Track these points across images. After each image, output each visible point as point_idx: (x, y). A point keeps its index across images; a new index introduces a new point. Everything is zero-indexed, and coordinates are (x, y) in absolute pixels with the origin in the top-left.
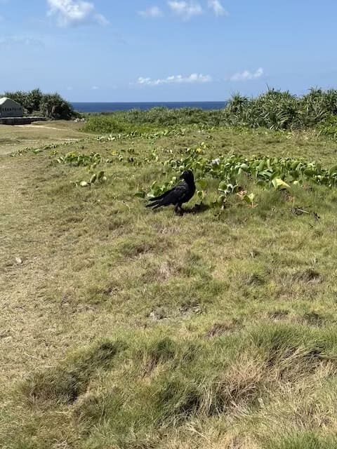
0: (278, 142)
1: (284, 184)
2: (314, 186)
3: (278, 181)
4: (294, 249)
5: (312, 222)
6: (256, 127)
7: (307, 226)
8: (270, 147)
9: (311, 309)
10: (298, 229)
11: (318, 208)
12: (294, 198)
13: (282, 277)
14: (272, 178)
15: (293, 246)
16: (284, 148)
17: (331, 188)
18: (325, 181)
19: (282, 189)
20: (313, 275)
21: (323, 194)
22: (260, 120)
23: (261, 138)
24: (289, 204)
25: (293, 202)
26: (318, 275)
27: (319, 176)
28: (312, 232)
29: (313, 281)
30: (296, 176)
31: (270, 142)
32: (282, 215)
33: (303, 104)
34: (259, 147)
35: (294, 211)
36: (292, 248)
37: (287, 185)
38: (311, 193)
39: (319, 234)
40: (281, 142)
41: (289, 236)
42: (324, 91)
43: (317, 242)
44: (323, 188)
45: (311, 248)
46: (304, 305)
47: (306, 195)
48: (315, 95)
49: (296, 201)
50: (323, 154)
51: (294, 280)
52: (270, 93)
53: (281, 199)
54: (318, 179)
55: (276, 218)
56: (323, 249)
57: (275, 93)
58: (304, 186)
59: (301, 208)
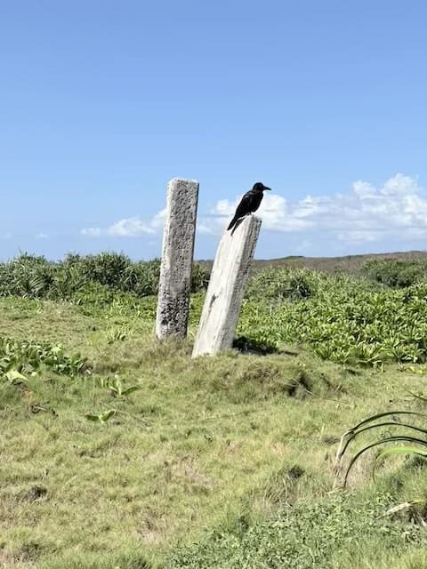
0: (27, 317)
1: (21, 376)
2: (55, 376)
3: (13, 374)
4: (24, 459)
5: (48, 422)
6: (7, 295)
7: (42, 427)
8: (17, 324)
9: (30, 539)
10: (32, 432)
11: (58, 402)
12: (31, 393)
13: (5, 500)
14: (8, 369)
15: (23, 455)
16: (32, 326)
17: (73, 379)
18: (67, 371)
19: (17, 383)
20: (40, 492)
21: (64, 386)
22: (12, 287)
23: (7, 314)
24: (25, 400)
25: (30, 398)
26: (45, 491)
27: (61, 366)
28: (47, 435)
29: (40, 499)
30: (36, 365)
31: (17, 319)
32: (16, 415)
33: (61, 269)
34: (4, 325)
35: (30, 408)
36: (23, 457)
37: (25, 378)
38: (51, 386)
39: (55, 437)
40: (31, 318)
41: (20, 443)
42: (83, 256)
43: (51, 447)
44: (64, 379)
45: (44, 455)
46: (24, 533)
47: (45, 389)
48: (73, 260)
49: (33, 396)
50: (75, 331)
51: (18, 500)
52: (22, 258)
53: (16, 395)
54: (59, 368)
55: (9, 419)
56: (57, 456)
57: (29, 258)
58: (44, 378)
59: (38, 405)
